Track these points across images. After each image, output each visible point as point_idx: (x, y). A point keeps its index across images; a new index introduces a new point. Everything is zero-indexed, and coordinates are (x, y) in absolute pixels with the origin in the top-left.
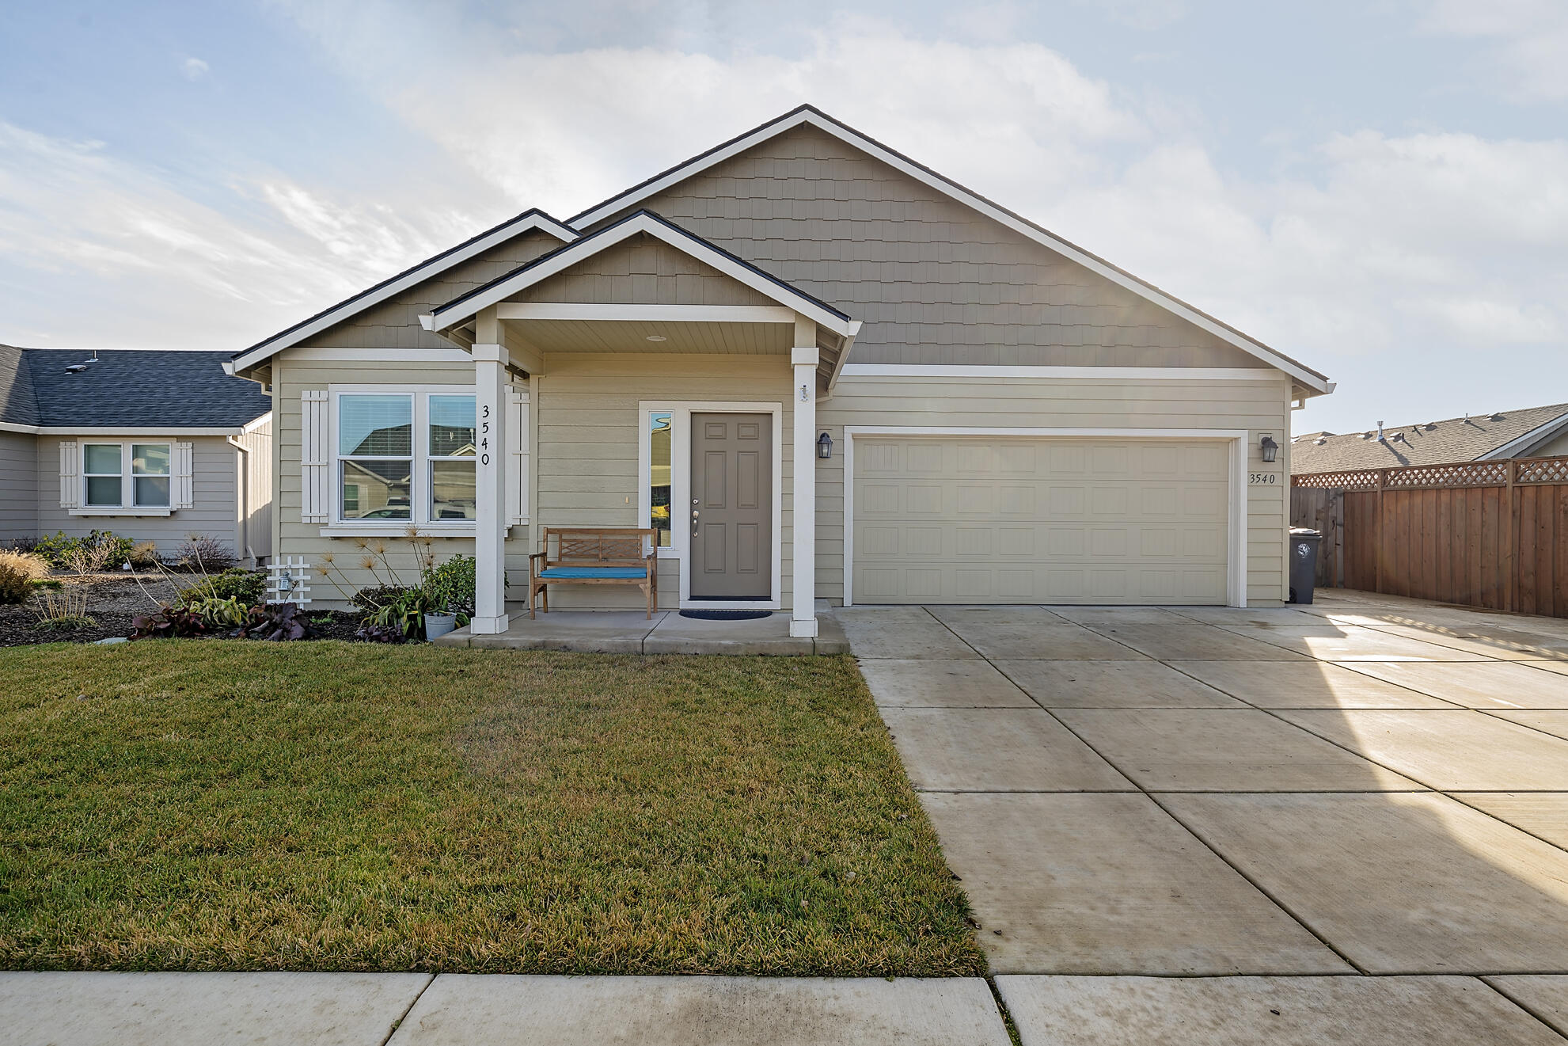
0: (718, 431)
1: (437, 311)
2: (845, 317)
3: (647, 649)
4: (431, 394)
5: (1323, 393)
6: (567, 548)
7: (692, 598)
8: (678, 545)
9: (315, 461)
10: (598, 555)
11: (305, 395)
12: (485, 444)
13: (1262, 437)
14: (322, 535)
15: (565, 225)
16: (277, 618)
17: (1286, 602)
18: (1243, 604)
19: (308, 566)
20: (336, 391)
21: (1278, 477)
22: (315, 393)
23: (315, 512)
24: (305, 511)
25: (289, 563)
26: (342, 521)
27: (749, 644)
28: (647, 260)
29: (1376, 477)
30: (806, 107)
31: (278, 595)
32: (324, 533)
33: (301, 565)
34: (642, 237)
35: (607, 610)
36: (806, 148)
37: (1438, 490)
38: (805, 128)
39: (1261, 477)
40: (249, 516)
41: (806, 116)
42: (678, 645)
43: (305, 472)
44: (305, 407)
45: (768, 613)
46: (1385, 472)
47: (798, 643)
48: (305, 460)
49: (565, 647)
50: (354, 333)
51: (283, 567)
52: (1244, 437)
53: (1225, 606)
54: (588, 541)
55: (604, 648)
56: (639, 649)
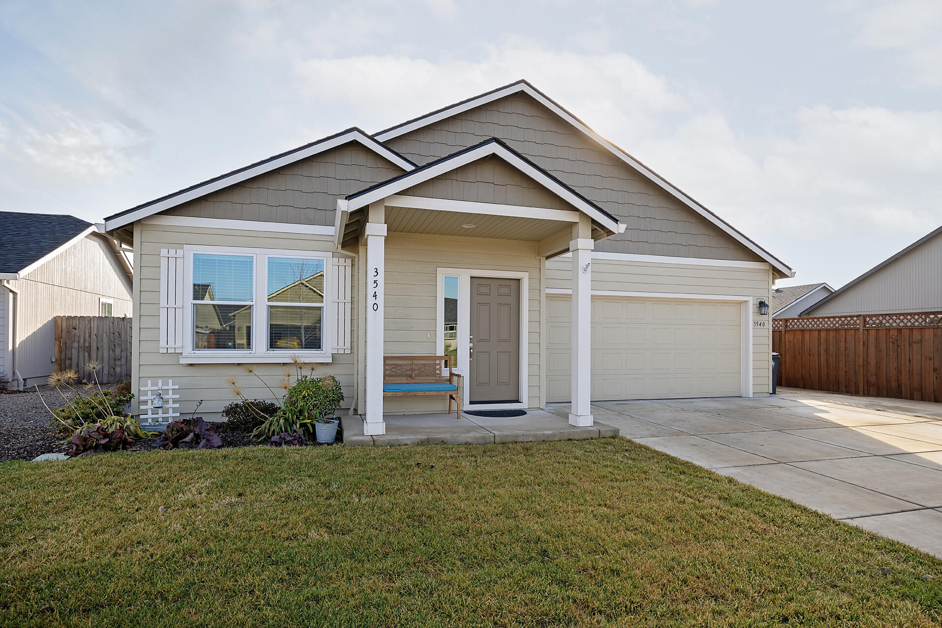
0: (484, 290)
1: (349, 198)
2: (616, 221)
3: (497, 440)
4: (270, 256)
5: (789, 277)
6: (390, 370)
7: (471, 403)
8: (463, 367)
9: (172, 303)
10: (411, 375)
11: (164, 252)
12: (375, 296)
13: (759, 300)
14: (181, 363)
16: (197, 431)
17: (770, 394)
18: (751, 396)
19: (177, 387)
20: (190, 251)
21: (766, 323)
22: (172, 252)
23: (171, 344)
24: (163, 343)
25: (160, 385)
26: (194, 352)
27: (561, 433)
28: (489, 173)
30: (523, 81)
31: (150, 412)
32: (183, 361)
33: (171, 386)
34: (494, 157)
35: (414, 413)
36: (519, 107)
37: (820, 331)
38: (522, 95)
39: (759, 323)
40: (17, 346)
41: (522, 87)
42: (517, 436)
43: (163, 313)
44: (164, 262)
46: (787, 320)
47: (585, 430)
48: (163, 302)
49: (443, 441)
50: (209, 206)
51: (156, 388)
52: (750, 299)
53: (740, 397)
54: (405, 365)
55: (469, 440)
56: (492, 440)
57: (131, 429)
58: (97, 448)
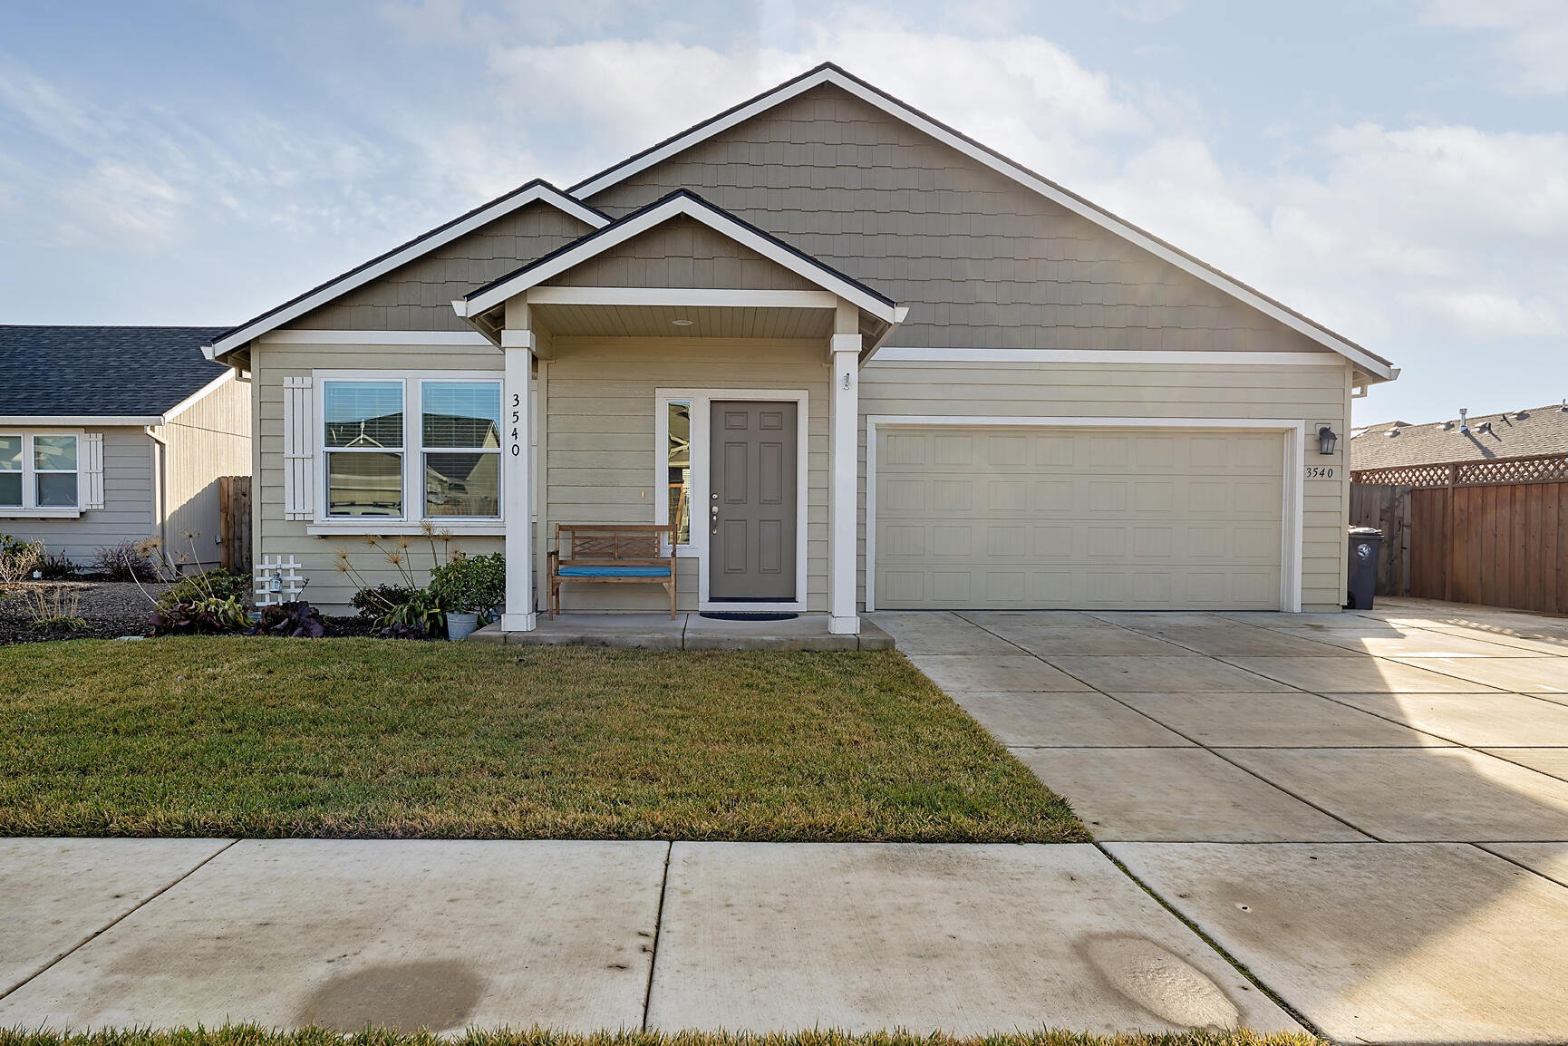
0: (738, 421)
1: (470, 296)
2: (891, 303)
3: (687, 645)
4: (424, 381)
5: (1386, 380)
6: (580, 545)
7: (712, 600)
8: (698, 547)
9: (298, 453)
10: (612, 554)
11: (287, 381)
12: (515, 434)
13: (1319, 427)
14: (309, 533)
15: (566, 194)
16: (295, 616)
17: (1344, 607)
18: (1297, 608)
19: (299, 566)
20: (321, 377)
21: (1336, 470)
22: (298, 380)
23: (299, 508)
24: (289, 507)
25: (279, 563)
26: (327, 519)
27: (792, 640)
28: (684, 242)
29: (1447, 472)
30: (828, 65)
31: (267, 598)
32: (312, 531)
33: (292, 565)
34: (682, 220)
35: (621, 612)
36: (826, 111)
37: (1513, 486)
38: (827, 87)
39: (1319, 471)
40: (167, 518)
41: (829, 75)
42: (719, 641)
43: (288, 465)
44: (288, 394)
45: (794, 615)
46: (1456, 467)
47: (841, 639)
48: (288, 452)
49: (604, 643)
50: (343, 314)
51: (274, 567)
52: (1301, 427)
53: (1278, 611)
54: (604, 538)
55: (644, 644)
56: (680, 645)
57: (230, 615)
58: (177, 631)
